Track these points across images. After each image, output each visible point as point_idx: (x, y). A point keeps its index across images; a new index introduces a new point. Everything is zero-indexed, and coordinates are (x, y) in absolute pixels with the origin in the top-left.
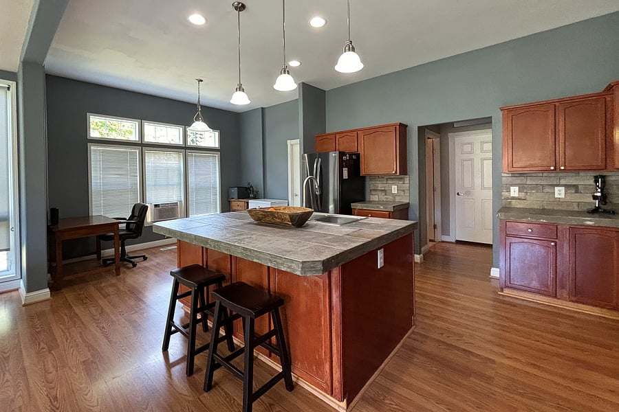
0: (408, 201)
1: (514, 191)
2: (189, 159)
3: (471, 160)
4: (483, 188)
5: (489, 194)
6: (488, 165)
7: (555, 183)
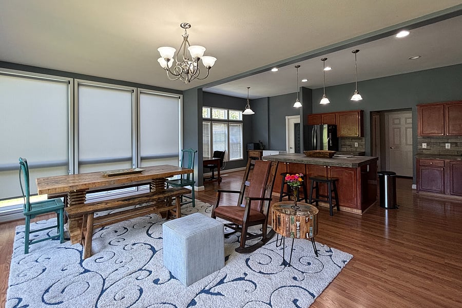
0: (364, 151)
1: (424, 146)
2: (230, 128)
3: (400, 128)
4: (407, 144)
5: (410, 148)
6: (410, 131)
7: (446, 141)
